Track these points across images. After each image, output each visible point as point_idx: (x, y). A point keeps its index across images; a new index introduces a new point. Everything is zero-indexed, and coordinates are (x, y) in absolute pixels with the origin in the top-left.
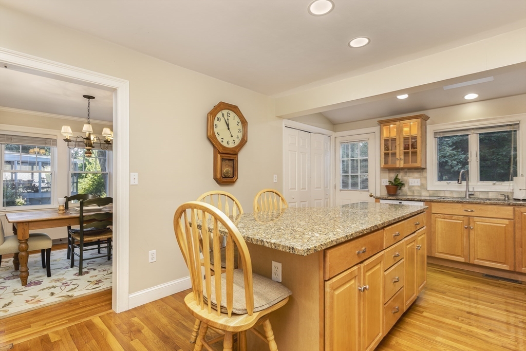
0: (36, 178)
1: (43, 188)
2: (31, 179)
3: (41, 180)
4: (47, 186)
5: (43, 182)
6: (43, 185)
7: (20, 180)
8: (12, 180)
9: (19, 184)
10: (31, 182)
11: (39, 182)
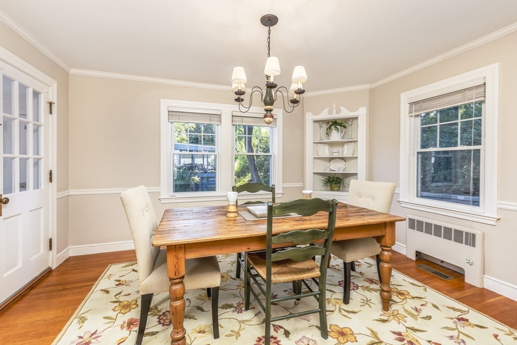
0: (206, 163)
1: (210, 170)
2: (202, 163)
3: (208, 164)
4: (211, 168)
5: (209, 165)
6: (209, 167)
7: (196, 164)
8: (192, 164)
9: (196, 167)
10: (202, 165)
11: (207, 165)
